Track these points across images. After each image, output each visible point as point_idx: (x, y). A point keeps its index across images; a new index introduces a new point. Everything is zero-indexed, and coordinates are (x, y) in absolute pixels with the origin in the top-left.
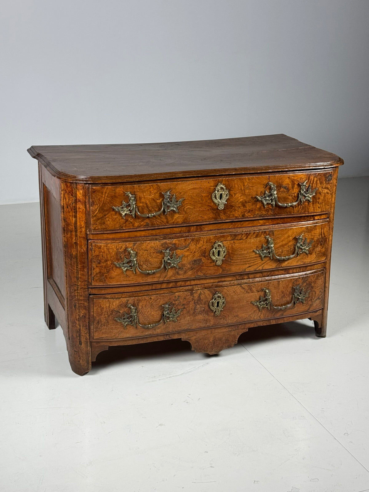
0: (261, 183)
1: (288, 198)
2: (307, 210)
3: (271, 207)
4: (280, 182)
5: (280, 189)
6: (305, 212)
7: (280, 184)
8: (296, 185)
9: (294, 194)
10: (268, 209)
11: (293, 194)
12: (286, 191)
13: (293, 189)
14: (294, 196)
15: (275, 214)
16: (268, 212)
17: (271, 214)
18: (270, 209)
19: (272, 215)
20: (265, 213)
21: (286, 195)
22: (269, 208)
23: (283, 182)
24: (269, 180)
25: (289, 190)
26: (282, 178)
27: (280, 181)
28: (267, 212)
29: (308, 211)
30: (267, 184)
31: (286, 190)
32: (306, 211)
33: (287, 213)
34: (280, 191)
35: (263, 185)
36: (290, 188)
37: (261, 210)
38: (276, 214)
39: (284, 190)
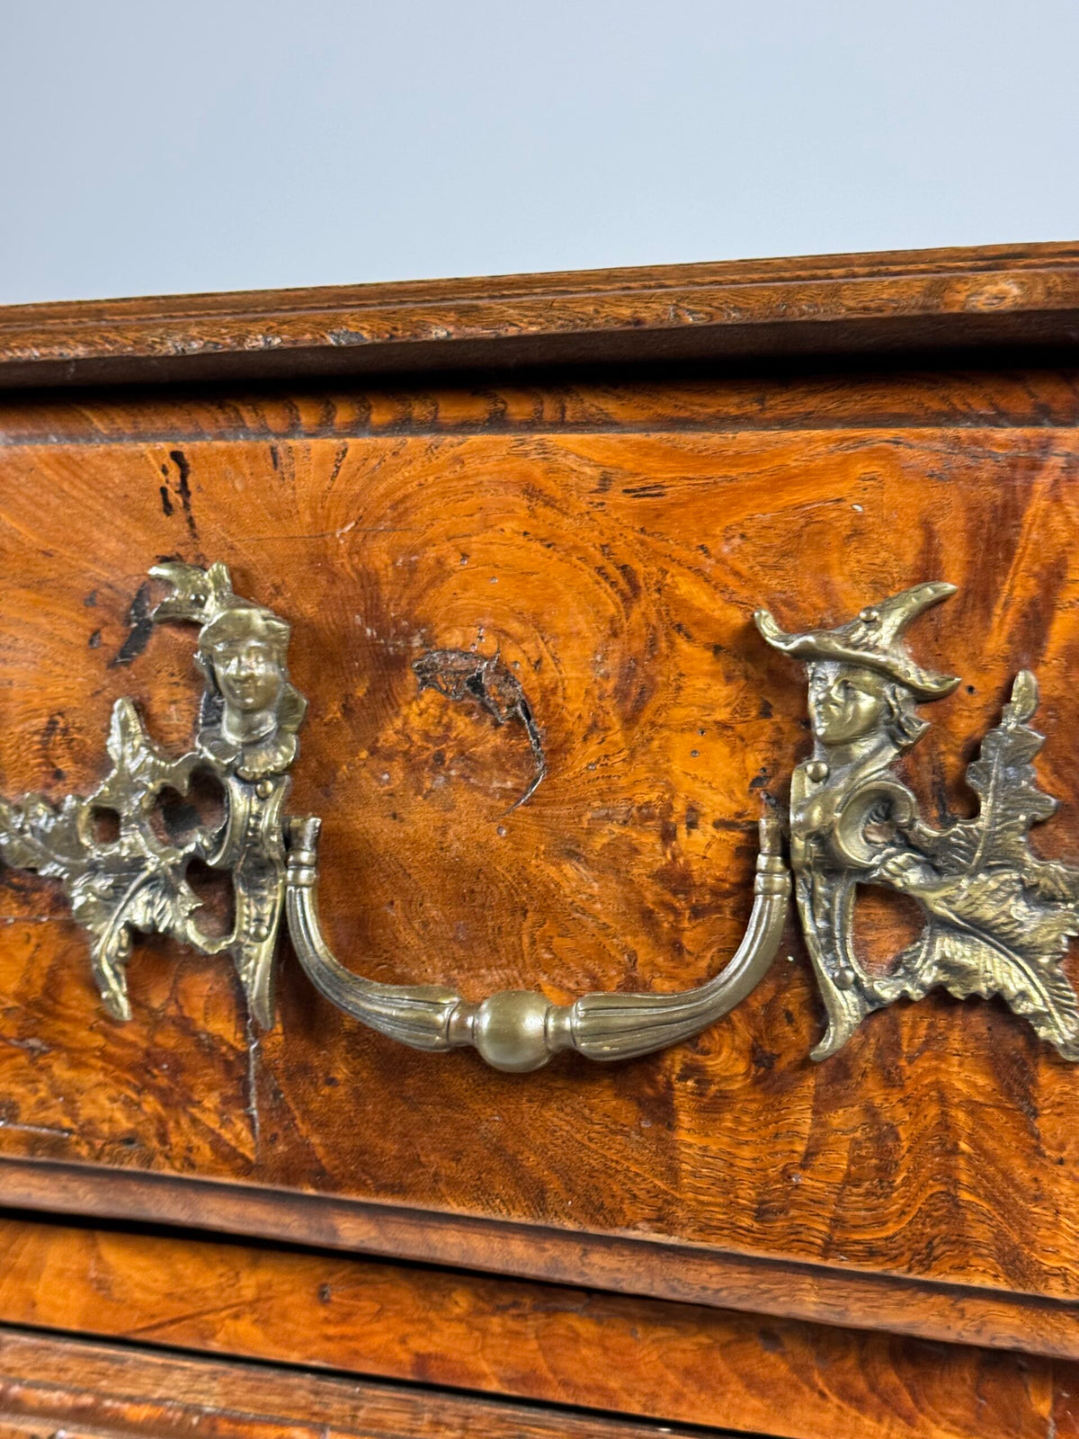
0: (48, 570)
1: (548, 903)
2: (980, 1233)
3: (222, 1027)
4: (369, 580)
5: (385, 700)
6: (927, 1259)
7: (373, 614)
8: (694, 656)
9: (668, 835)
10: (168, 1040)
11: (649, 839)
12: (501, 761)
13: (630, 721)
14: (676, 880)
15: (289, 1173)
16: (164, 1096)
17: (227, 1155)
18: (210, 1049)
19: (247, 1168)
20: (125, 1124)
21: (499, 839)
22: (185, 1026)
23: (441, 572)
24: (176, 525)
25: (557, 752)
26: (401, 508)
27: (379, 555)
28: (151, 1104)
29: (1012, 1262)
30: (141, 595)
31: (495, 740)
32: (961, 1243)
33: (538, 1197)
34: (388, 736)
35: (90, 601)
36: (576, 708)
37: (54, 1045)
38: (321, 1177)
39: (463, 726)
